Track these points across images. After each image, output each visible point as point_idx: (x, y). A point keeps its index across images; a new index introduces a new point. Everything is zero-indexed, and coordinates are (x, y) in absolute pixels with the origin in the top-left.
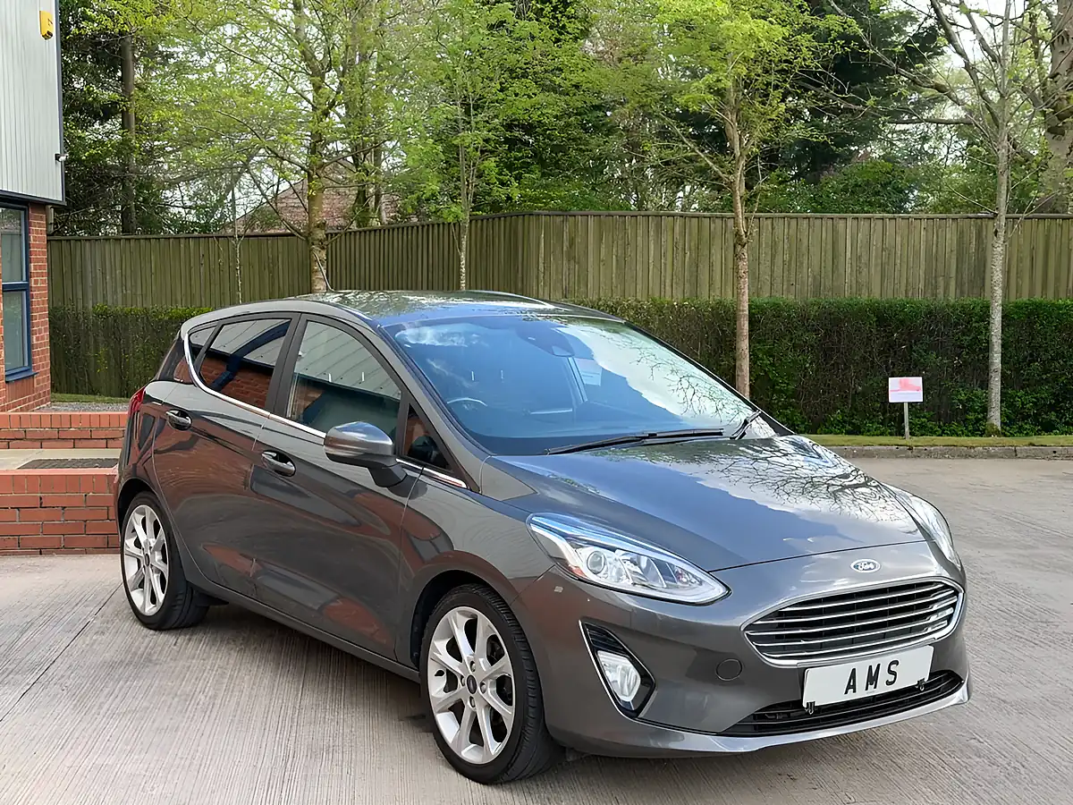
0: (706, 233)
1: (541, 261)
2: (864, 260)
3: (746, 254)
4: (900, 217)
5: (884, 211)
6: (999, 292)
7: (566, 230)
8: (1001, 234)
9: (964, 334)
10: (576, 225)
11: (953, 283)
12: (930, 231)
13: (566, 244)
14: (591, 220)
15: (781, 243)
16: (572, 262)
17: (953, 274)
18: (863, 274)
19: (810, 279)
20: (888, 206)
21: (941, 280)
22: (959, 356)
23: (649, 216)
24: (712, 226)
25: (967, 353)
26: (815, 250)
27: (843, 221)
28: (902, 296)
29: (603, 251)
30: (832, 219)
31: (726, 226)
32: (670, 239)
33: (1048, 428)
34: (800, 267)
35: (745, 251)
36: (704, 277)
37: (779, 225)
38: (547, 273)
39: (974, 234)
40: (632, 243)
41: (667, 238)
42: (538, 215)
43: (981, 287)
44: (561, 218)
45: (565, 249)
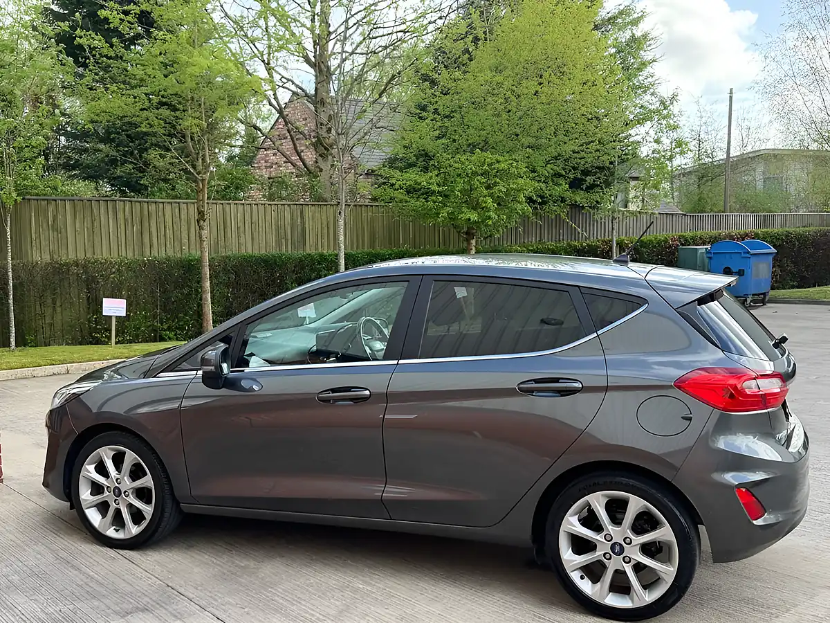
1: (33, 231)
2: (242, 229)
7: (50, 210)
8: (343, 213)
11: (289, 243)
13: (51, 219)
14: (68, 203)
16: (56, 233)
17: (290, 237)
18: (242, 238)
21: (283, 241)
23: (107, 201)
24: (150, 207)
28: (263, 252)
29: (77, 225)
32: (122, 216)
35: (205, 224)
36: (146, 240)
38: (38, 241)
39: (299, 214)
40: (97, 218)
41: (120, 215)
42: (29, 200)
43: (305, 244)
44: (46, 202)
45: (50, 223)
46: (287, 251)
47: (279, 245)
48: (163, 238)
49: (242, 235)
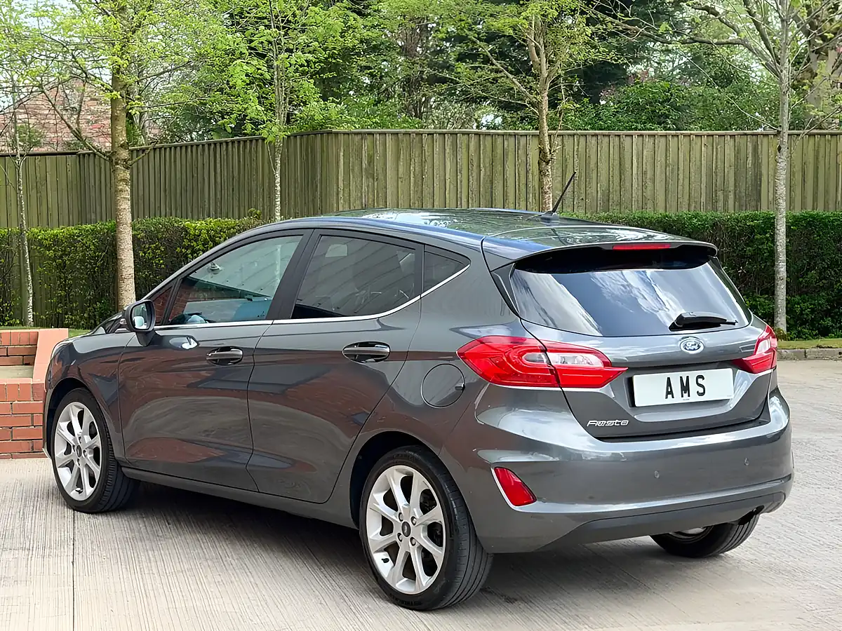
0: (499, 151)
1: (341, 178)
2: (649, 175)
3: (549, 170)
4: (681, 134)
5: (665, 128)
6: (783, 204)
7: (365, 148)
8: (784, 150)
9: (747, 245)
10: (374, 143)
11: (731, 196)
12: (710, 148)
13: (365, 162)
14: (389, 138)
15: (572, 159)
16: (371, 180)
17: (732, 188)
18: (649, 188)
19: (599, 194)
20: (668, 124)
21: (720, 193)
22: (743, 265)
23: (444, 134)
24: (506, 143)
25: (750, 264)
26: (603, 166)
27: (629, 138)
28: (684, 211)
29: (401, 170)
30: (619, 136)
31: (519, 143)
32: (465, 157)
33: (825, 332)
34: (589, 183)
35: (549, 167)
37: (569, 142)
38: (347, 190)
39: (750, 150)
40: (429, 160)
41: (462, 155)
42: (337, 134)
43: (759, 199)
44: (360, 137)
45: (364, 166)
46: (726, 210)
47: (713, 201)
48: (523, 187)
49: (649, 184)
